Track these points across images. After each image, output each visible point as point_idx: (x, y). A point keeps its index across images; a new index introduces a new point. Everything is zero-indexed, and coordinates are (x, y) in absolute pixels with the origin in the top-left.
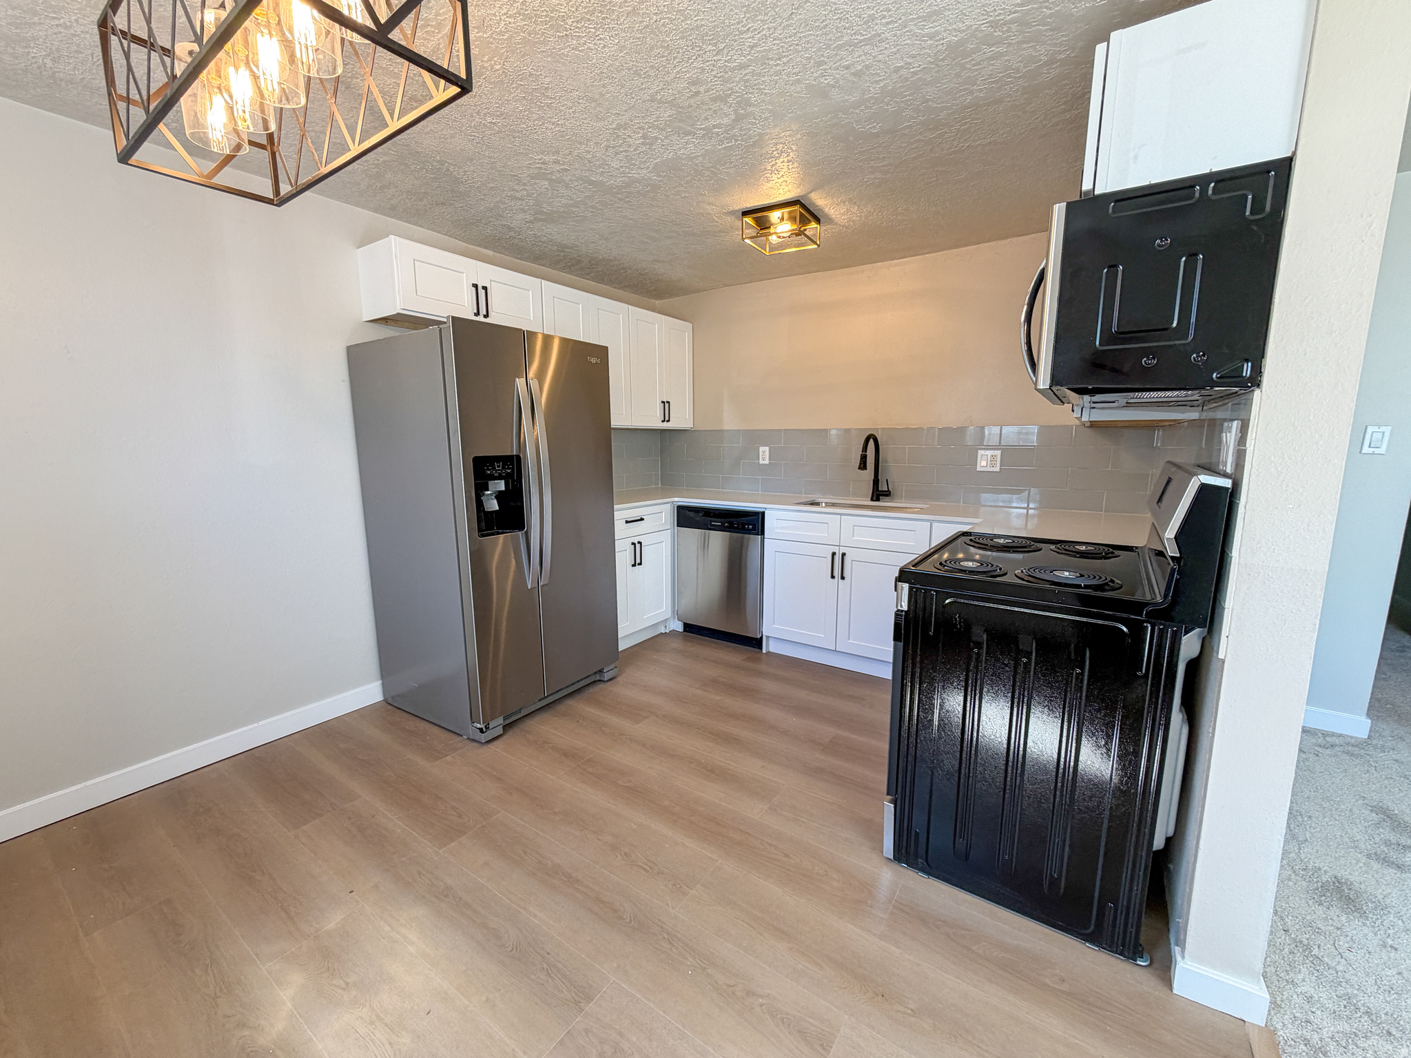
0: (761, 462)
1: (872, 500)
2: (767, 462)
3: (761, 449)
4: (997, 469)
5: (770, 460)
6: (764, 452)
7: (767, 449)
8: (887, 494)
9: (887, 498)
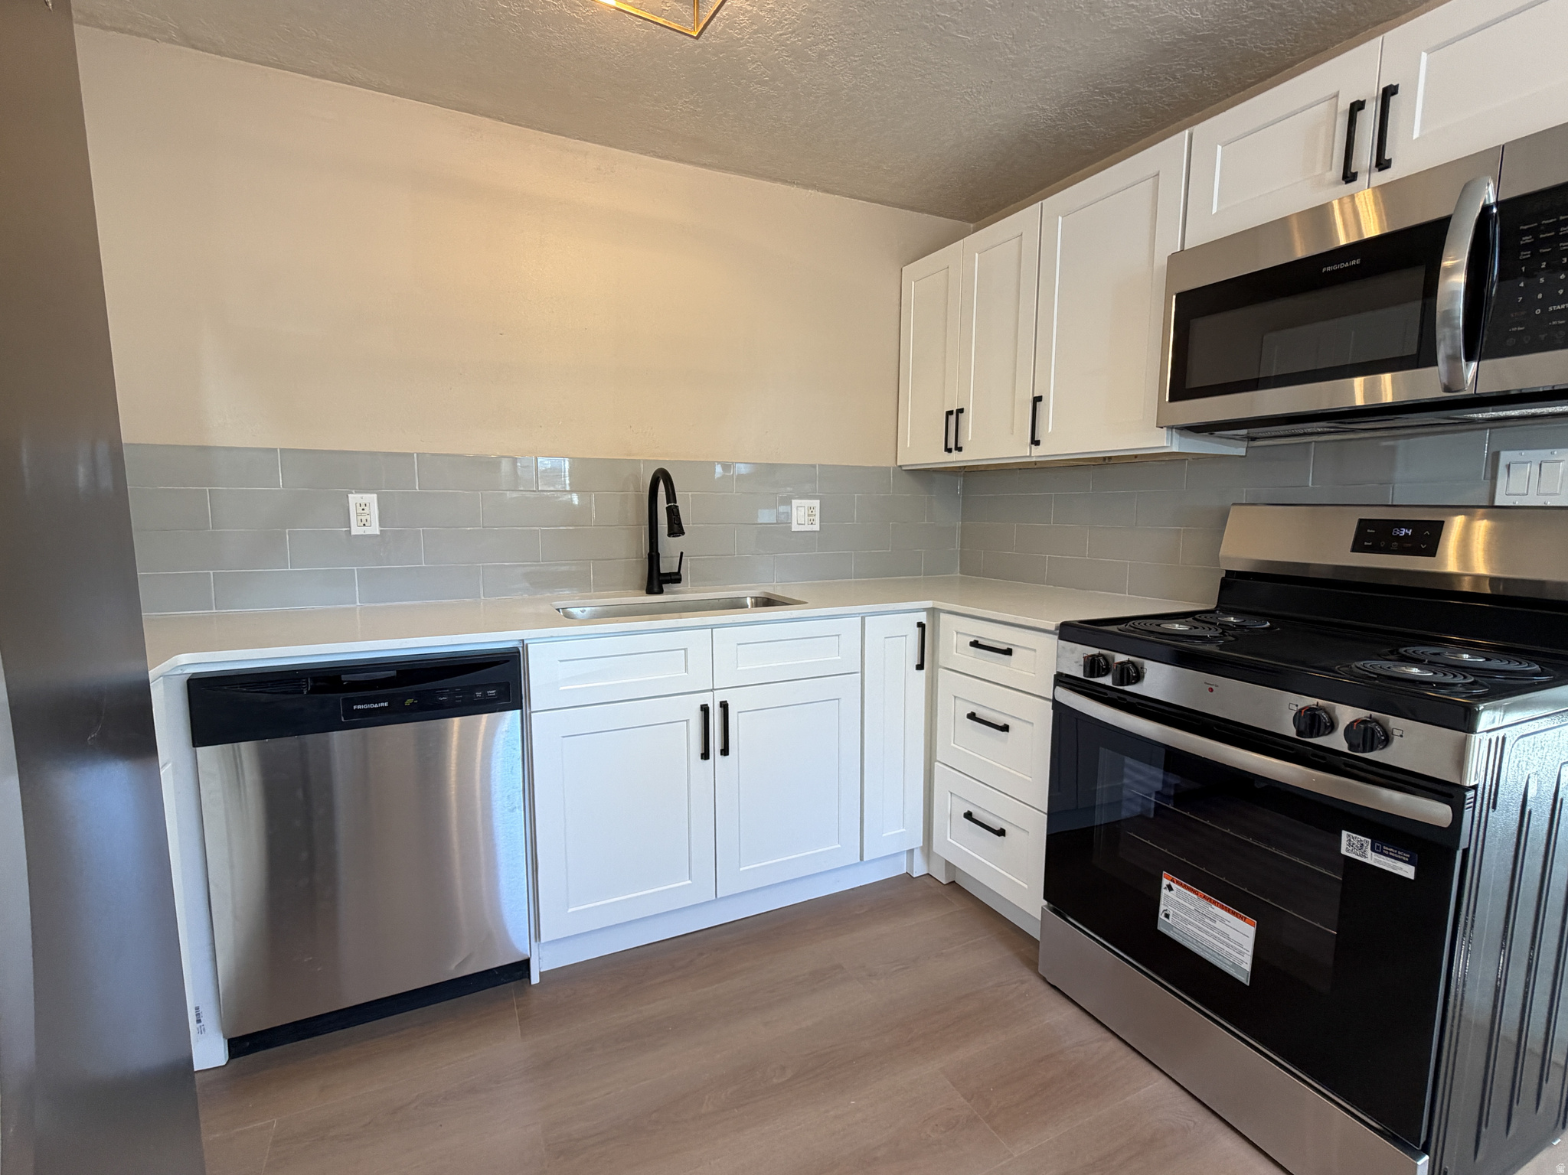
0: (356, 530)
1: (650, 591)
2: (375, 529)
3: (354, 499)
4: (816, 527)
5: (380, 526)
6: (363, 507)
7: (372, 499)
8: (675, 578)
9: (675, 587)
